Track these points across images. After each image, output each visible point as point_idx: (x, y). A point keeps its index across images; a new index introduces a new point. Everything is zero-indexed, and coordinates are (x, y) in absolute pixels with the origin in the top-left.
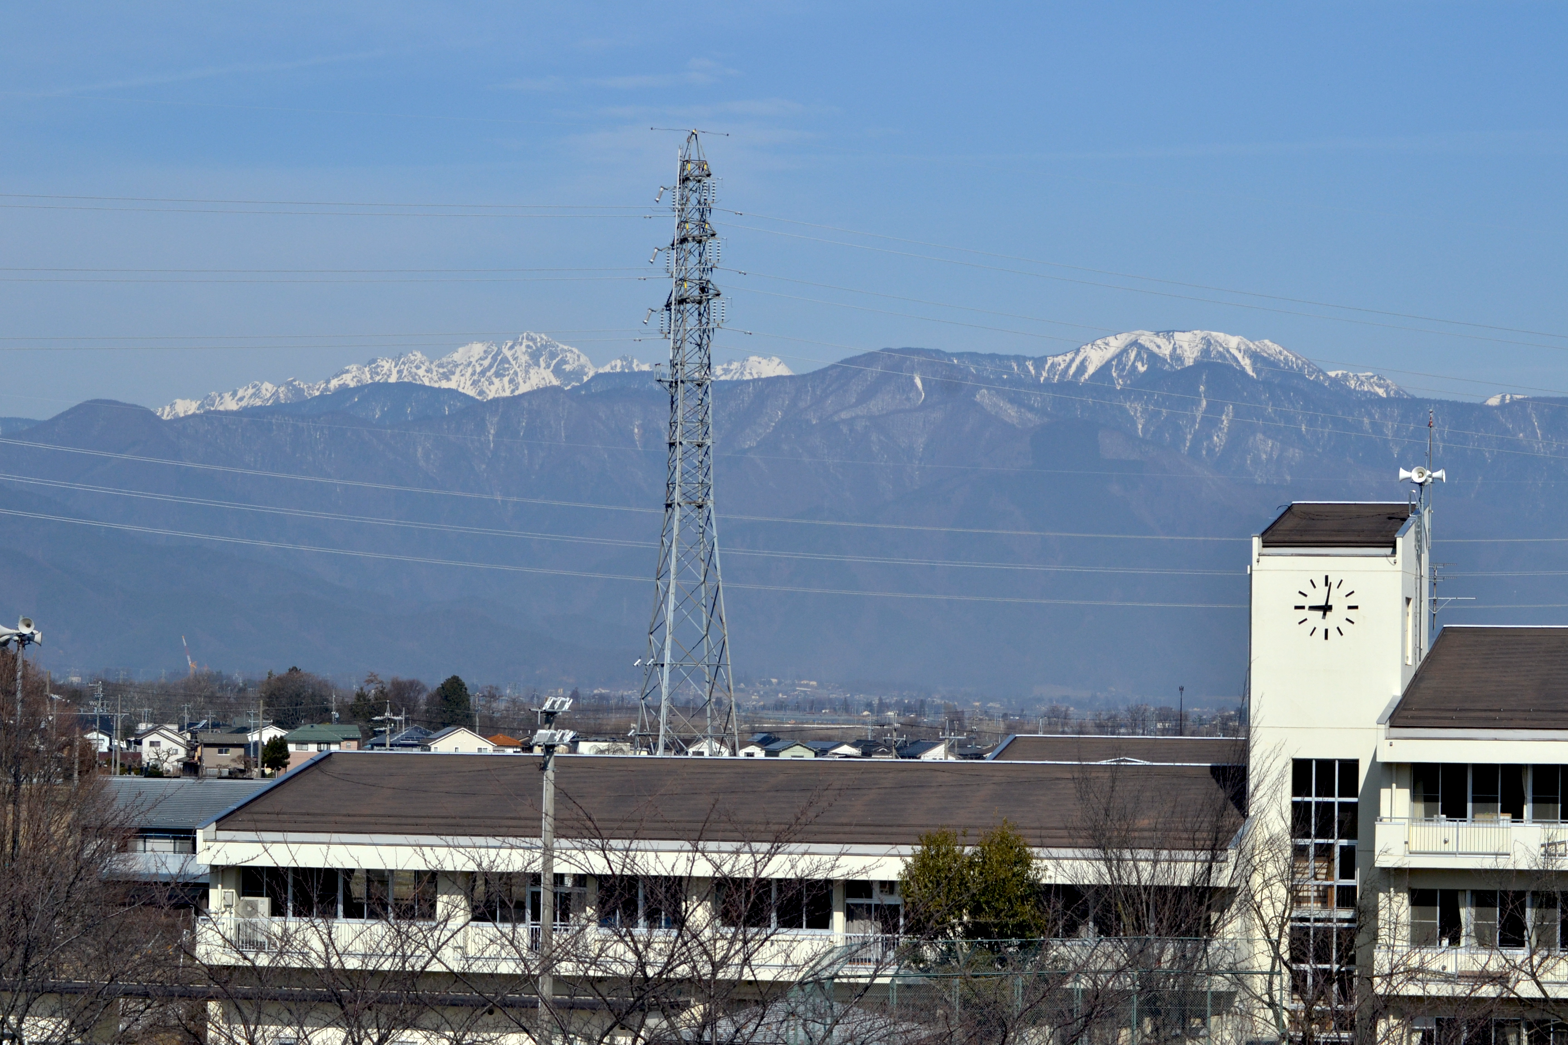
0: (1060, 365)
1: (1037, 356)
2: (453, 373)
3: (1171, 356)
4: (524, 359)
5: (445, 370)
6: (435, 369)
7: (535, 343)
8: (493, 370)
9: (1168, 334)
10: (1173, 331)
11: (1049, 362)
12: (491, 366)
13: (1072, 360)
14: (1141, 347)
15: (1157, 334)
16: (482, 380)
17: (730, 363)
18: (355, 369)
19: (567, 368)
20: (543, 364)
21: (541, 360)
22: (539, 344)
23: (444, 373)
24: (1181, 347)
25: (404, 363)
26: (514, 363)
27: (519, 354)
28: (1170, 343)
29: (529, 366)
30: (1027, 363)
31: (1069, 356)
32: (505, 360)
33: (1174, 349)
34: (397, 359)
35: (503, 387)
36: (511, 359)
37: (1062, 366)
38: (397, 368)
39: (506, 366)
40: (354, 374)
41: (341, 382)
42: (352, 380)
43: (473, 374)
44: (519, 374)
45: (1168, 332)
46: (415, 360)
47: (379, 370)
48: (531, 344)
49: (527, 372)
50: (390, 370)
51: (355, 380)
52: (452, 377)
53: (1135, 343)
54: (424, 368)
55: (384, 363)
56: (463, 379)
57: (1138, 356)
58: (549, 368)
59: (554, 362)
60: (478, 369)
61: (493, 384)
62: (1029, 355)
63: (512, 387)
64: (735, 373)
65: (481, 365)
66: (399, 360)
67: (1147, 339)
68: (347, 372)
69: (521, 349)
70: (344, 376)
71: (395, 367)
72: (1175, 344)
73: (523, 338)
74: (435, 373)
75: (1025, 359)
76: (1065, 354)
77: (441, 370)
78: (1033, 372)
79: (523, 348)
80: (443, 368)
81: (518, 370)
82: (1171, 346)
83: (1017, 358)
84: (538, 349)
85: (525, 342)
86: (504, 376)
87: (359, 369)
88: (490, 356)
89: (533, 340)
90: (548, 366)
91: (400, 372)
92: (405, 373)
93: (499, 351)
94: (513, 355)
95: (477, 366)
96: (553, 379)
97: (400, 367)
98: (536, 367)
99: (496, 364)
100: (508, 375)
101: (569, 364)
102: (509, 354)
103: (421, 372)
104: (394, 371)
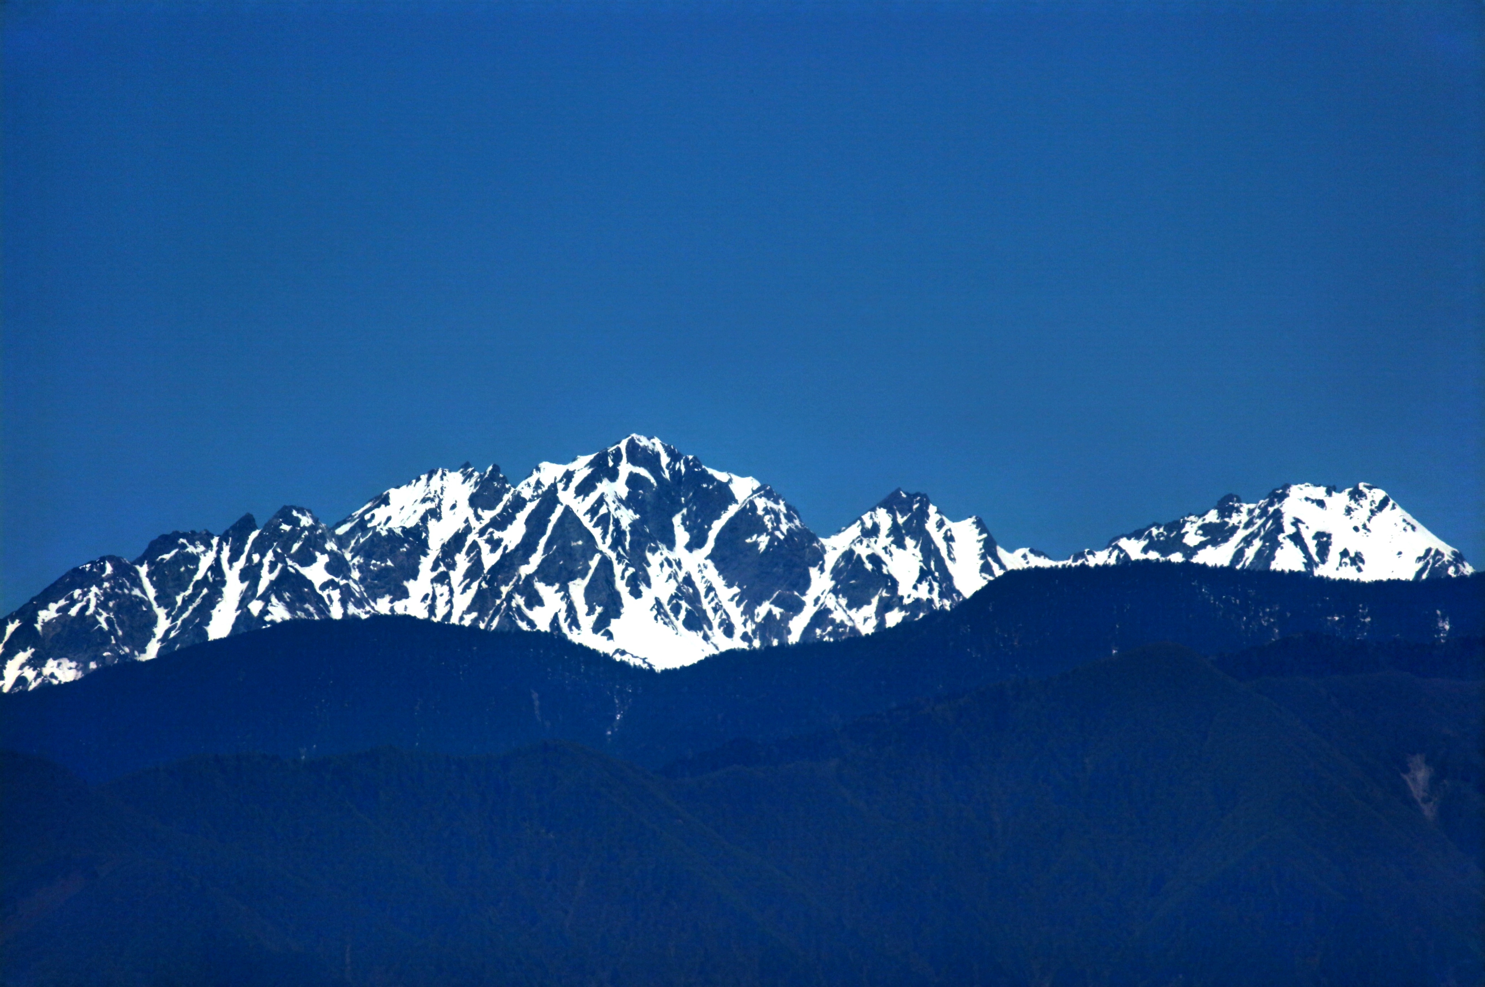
7: (655, 471)
8: (536, 559)
12: (527, 547)
16: (505, 589)
19: (759, 542)
20: (682, 536)
21: (677, 520)
22: (667, 475)
25: (260, 547)
26: (596, 533)
27: (610, 507)
32: (570, 526)
36: (587, 522)
38: (241, 563)
39: (577, 545)
42: (104, 605)
44: (618, 568)
46: (293, 537)
48: (643, 472)
49: (638, 562)
50: (218, 570)
52: (409, 583)
54: (322, 559)
55: (196, 548)
56: (442, 590)
59: (717, 526)
60: (489, 559)
61: (540, 602)
63: (601, 609)
64: (1247, 541)
65: (497, 544)
66: (244, 537)
69: (614, 491)
73: (618, 459)
74: (355, 574)
77: (375, 564)
79: (620, 488)
81: (612, 555)
84: (663, 488)
85: (625, 468)
87: (123, 570)
88: (522, 516)
89: (650, 460)
90: (699, 540)
91: (250, 574)
92: (266, 578)
93: (549, 499)
94: (593, 511)
95: (485, 548)
96: (718, 580)
97: (249, 559)
98: (663, 545)
99: (543, 541)
100: (583, 573)
101: (763, 529)
102: (580, 507)
103: (316, 573)
104: (232, 572)
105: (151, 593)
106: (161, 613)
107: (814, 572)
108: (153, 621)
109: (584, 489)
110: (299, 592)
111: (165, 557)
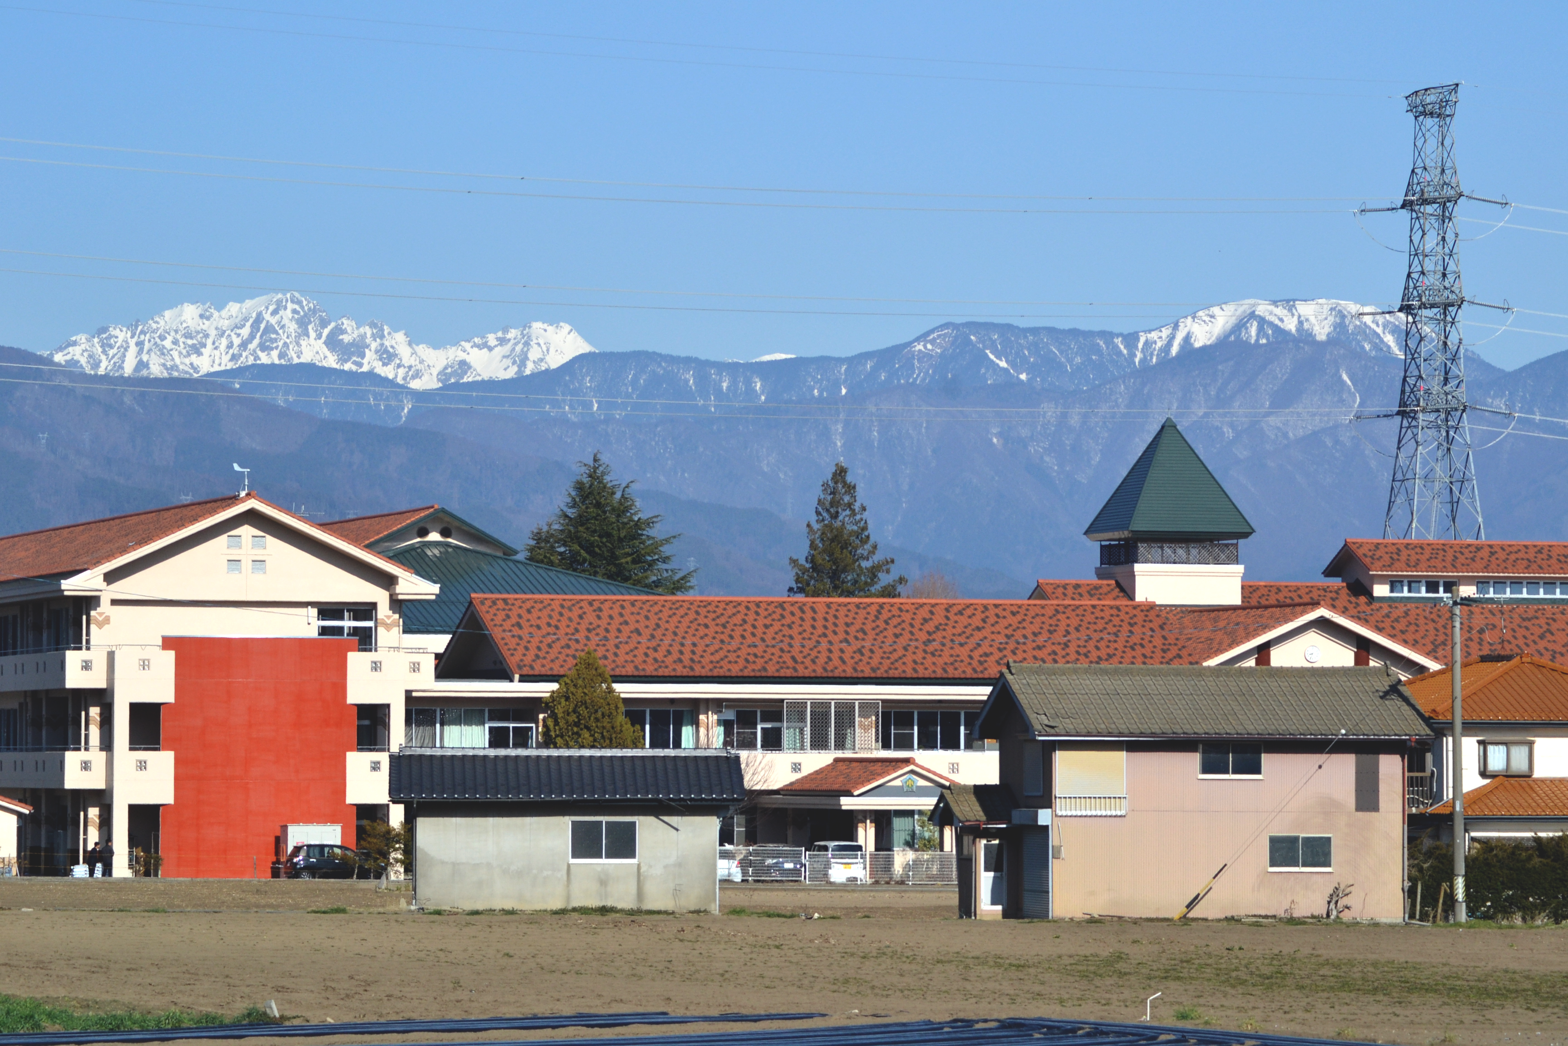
2: (204, 345)
4: (292, 327)
5: (195, 342)
6: (182, 340)
7: (302, 307)
8: (256, 342)
12: (252, 337)
16: (244, 354)
17: (505, 330)
18: (84, 340)
19: (346, 338)
20: (313, 334)
21: (310, 327)
22: (306, 308)
23: (194, 345)
25: (143, 333)
26: (281, 332)
27: (285, 321)
29: (298, 337)
32: (269, 329)
34: (132, 327)
36: (277, 327)
38: (135, 339)
39: (273, 336)
40: (83, 347)
41: (68, 357)
42: (81, 354)
43: (230, 346)
44: (291, 346)
46: (158, 329)
47: (112, 341)
48: (297, 307)
49: (298, 344)
50: (127, 342)
51: (86, 354)
52: (203, 350)
55: (117, 332)
56: (217, 353)
58: (320, 338)
60: (237, 341)
64: (516, 344)
66: (136, 329)
68: (75, 343)
69: (287, 314)
70: (71, 349)
71: (132, 337)
73: (285, 301)
77: (190, 342)
79: (288, 313)
80: (192, 338)
81: (288, 341)
84: (306, 315)
85: (290, 306)
86: (272, 349)
87: (88, 340)
88: (248, 324)
89: (299, 303)
90: (319, 336)
91: (140, 344)
92: (147, 346)
93: (259, 319)
94: (279, 323)
95: (234, 337)
96: (328, 353)
97: (139, 337)
98: (306, 338)
99: (259, 335)
100: (277, 348)
101: (347, 333)
102: (273, 321)
103: (168, 343)
104: (132, 342)
105: (100, 350)
106: (103, 357)
107: (367, 351)
108: (100, 361)
109: (275, 313)
110: (162, 352)
111: (104, 336)
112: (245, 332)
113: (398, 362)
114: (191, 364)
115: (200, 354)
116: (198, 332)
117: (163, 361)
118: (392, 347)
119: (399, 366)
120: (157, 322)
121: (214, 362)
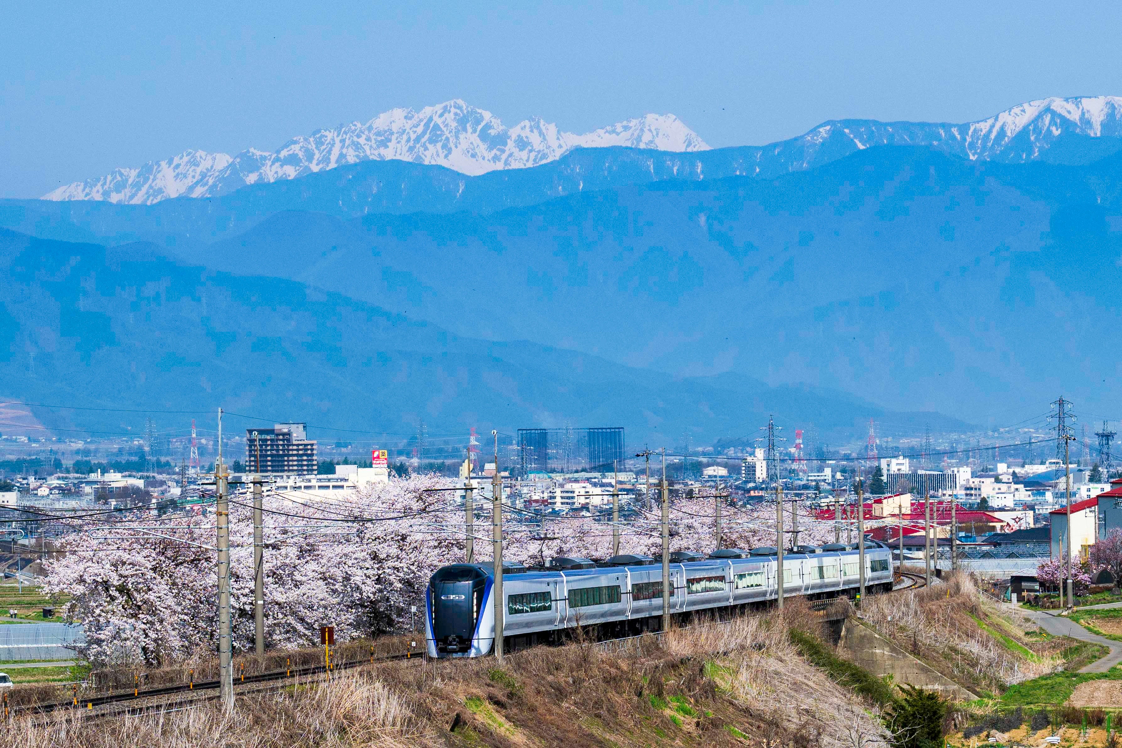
0: (981, 131)
1: (961, 123)
2: (390, 140)
3: (1081, 119)
4: (453, 125)
5: (383, 138)
6: (373, 137)
7: (462, 111)
8: (427, 136)
9: (1077, 100)
10: (1081, 97)
11: (972, 128)
12: (424, 133)
13: (992, 126)
14: (1054, 113)
15: (1067, 100)
16: (418, 146)
18: (302, 140)
19: (492, 132)
20: (470, 130)
21: (468, 125)
22: (465, 112)
23: (382, 140)
24: (1088, 111)
25: (345, 133)
26: (445, 129)
27: (449, 121)
28: (1078, 108)
29: (458, 132)
30: (953, 130)
31: (990, 122)
32: (437, 127)
33: (1083, 114)
34: (339, 129)
35: (437, 152)
36: (442, 126)
37: (984, 131)
38: (340, 138)
39: (439, 133)
40: (301, 144)
41: (291, 152)
42: (300, 150)
43: (408, 140)
44: (451, 139)
45: (1076, 98)
46: (356, 130)
48: (458, 111)
49: (457, 138)
50: (333, 140)
51: (303, 150)
52: (389, 144)
53: (1048, 110)
54: (364, 137)
55: (327, 133)
56: (399, 146)
57: (1052, 122)
59: (480, 127)
60: (413, 136)
61: (428, 150)
62: (955, 122)
63: (446, 152)
65: (415, 132)
66: (341, 130)
67: (1059, 105)
68: (295, 142)
69: (450, 117)
70: (293, 146)
71: (338, 136)
72: (1083, 109)
73: (451, 107)
74: (373, 141)
75: (951, 126)
76: (985, 120)
77: (379, 138)
78: (958, 137)
79: (452, 116)
81: (449, 136)
82: (1079, 112)
83: (943, 125)
84: (464, 116)
85: (453, 110)
86: (437, 142)
87: (306, 140)
88: (422, 124)
89: (460, 108)
90: (475, 131)
91: (343, 141)
92: (348, 142)
93: (431, 119)
94: (444, 122)
95: (411, 133)
96: (480, 143)
97: (342, 136)
98: (464, 133)
99: (429, 131)
100: (441, 141)
101: (494, 128)
102: (439, 121)
103: (362, 141)
104: (337, 140)
105: (314, 146)
106: (316, 152)
107: (508, 141)
108: (314, 154)
109: (441, 116)
110: (357, 146)
111: (318, 136)
112: (420, 129)
113: (530, 148)
114: (379, 154)
115: (387, 147)
116: (386, 131)
117: (357, 153)
118: (527, 137)
119: (530, 151)
120: (355, 125)
121: (396, 152)
